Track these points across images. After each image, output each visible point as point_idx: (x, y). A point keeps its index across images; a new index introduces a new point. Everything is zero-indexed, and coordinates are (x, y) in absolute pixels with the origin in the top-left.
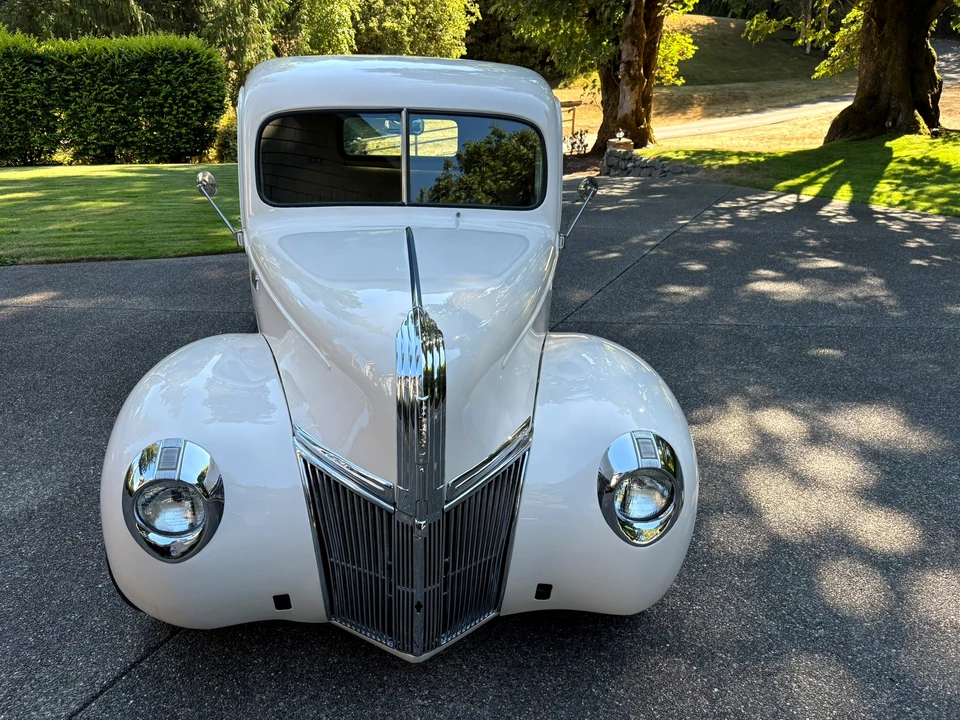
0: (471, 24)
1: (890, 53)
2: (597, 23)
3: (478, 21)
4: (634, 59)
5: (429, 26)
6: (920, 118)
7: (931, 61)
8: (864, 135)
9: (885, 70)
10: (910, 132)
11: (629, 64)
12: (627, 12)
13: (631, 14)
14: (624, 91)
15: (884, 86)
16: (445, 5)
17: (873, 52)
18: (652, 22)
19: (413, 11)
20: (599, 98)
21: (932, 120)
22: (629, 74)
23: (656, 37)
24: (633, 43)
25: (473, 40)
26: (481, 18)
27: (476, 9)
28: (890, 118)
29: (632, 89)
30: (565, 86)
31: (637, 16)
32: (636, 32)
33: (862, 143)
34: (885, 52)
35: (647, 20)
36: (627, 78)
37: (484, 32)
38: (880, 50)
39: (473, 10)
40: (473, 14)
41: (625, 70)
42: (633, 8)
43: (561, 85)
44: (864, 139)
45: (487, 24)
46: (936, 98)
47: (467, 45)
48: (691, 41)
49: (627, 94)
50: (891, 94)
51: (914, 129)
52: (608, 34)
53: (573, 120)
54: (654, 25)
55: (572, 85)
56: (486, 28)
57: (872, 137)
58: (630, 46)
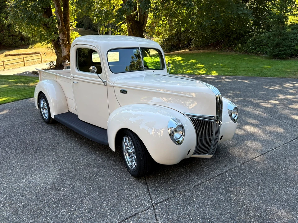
2: (48, 28)
4: (64, 39)
11: (63, 40)
12: (59, 25)
13: (60, 25)
14: (63, 48)
18: (67, 28)
20: (54, 51)
21: (149, 53)
22: (64, 43)
23: (69, 32)
24: (63, 34)
29: (66, 48)
30: (31, 47)
31: (62, 26)
32: (63, 31)
35: (65, 27)
36: (63, 44)
41: (62, 42)
42: (61, 24)
43: (30, 47)
48: (78, 34)
49: (64, 49)
51: (146, 56)
52: (54, 31)
53: (41, 58)
54: (68, 29)
55: (33, 47)
58: (62, 35)
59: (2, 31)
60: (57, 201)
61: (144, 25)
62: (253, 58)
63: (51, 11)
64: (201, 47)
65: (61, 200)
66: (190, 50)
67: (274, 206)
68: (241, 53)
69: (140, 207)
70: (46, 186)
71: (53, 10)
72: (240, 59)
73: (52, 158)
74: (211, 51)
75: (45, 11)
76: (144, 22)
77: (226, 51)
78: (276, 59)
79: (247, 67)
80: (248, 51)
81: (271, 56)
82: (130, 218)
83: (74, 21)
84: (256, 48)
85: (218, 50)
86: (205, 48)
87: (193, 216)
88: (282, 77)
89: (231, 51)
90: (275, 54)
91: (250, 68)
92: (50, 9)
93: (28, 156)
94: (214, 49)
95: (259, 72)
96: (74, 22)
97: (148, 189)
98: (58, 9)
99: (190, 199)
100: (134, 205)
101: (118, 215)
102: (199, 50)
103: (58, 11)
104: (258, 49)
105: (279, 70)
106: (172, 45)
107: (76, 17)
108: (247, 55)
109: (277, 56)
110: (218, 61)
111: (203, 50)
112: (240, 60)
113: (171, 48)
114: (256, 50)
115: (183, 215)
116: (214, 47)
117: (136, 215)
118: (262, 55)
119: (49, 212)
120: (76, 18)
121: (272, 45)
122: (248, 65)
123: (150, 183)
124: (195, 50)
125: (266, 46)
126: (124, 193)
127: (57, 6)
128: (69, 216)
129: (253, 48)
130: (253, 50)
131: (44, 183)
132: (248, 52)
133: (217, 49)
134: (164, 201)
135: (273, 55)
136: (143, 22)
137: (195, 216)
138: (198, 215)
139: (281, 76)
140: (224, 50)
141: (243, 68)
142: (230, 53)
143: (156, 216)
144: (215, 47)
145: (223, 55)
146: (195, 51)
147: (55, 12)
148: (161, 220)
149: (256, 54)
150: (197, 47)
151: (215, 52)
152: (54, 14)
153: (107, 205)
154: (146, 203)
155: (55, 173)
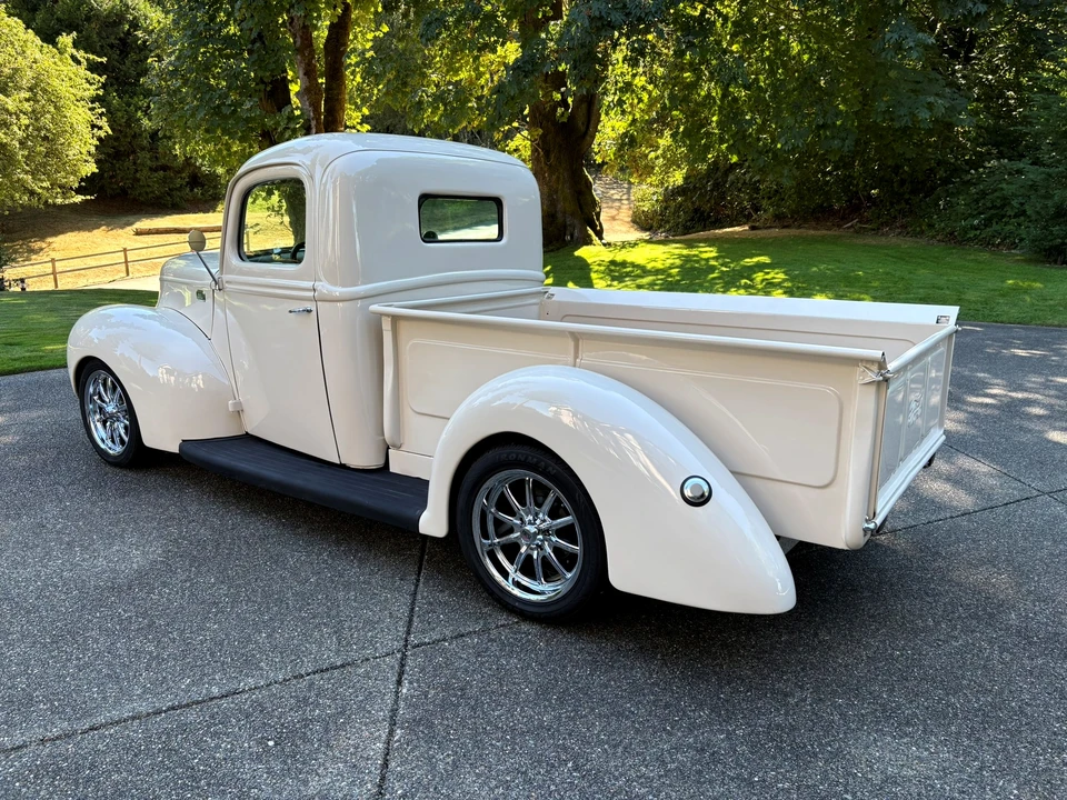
0: (99, 139)
1: (558, 177)
3: (108, 136)
5: (45, 138)
6: (591, 232)
7: (589, 186)
8: (551, 248)
9: (557, 192)
10: (587, 244)
15: (559, 206)
16: (66, 117)
17: (544, 178)
19: (25, 121)
21: (599, 234)
25: (102, 157)
26: (110, 132)
27: (103, 122)
28: (568, 232)
33: (552, 254)
34: (554, 177)
37: (113, 148)
38: (550, 176)
39: (99, 123)
40: (100, 128)
42: (313, 131)
43: (220, 208)
44: (552, 251)
45: (116, 139)
46: (598, 215)
47: (96, 162)
50: (565, 213)
51: (588, 242)
56: (116, 144)
57: (558, 249)
59: (134, 152)
60: (130, 617)
61: (588, 138)
62: (972, 257)
63: (288, 91)
64: (792, 217)
65: (145, 615)
66: (753, 228)
67: (788, 680)
68: (935, 241)
69: (364, 648)
70: (114, 578)
71: (294, 88)
72: (921, 261)
73: (162, 513)
74: (824, 232)
75: (268, 89)
76: (588, 128)
77: (883, 234)
78: (1055, 262)
79: (938, 288)
80: (959, 234)
81: (1036, 252)
82: (322, 671)
83: (361, 124)
84: (988, 223)
85: (852, 230)
86: (806, 220)
87: (514, 683)
88: (1059, 326)
89: (900, 233)
90: (1051, 247)
91: (948, 292)
92: (285, 83)
93: (94, 504)
94: (839, 226)
95: (979, 306)
96: (359, 127)
97: (413, 609)
98: (308, 84)
99: (528, 641)
100: (348, 643)
101: (292, 662)
102: (784, 227)
103: (309, 92)
104: (995, 227)
105: (1052, 302)
106: (696, 211)
107: (366, 111)
108: (954, 248)
109: (1059, 254)
110: (838, 265)
111: (799, 227)
112: (919, 264)
113: (692, 219)
114: (988, 229)
115: (483, 677)
116: (843, 217)
117: (343, 666)
118: (1009, 249)
119: (96, 641)
120: (367, 113)
121: (1038, 213)
122: (941, 282)
123: (425, 594)
124: (770, 227)
125: (1022, 218)
126: (334, 613)
127: (305, 74)
128: (151, 653)
129: (976, 222)
130: (976, 229)
131: (114, 571)
132: (956, 239)
133: (848, 228)
134: (444, 640)
135: (1045, 250)
136: (583, 129)
137: (519, 684)
138: (530, 682)
139: (1056, 323)
140: (874, 230)
141: (921, 290)
142: (894, 240)
143: (401, 674)
144: (845, 219)
145: (865, 245)
146: (773, 230)
147: (297, 94)
148: (411, 683)
149: (989, 244)
150: (780, 220)
151: (841, 236)
152: (294, 99)
153: (269, 636)
154: (390, 640)
155: (156, 551)
